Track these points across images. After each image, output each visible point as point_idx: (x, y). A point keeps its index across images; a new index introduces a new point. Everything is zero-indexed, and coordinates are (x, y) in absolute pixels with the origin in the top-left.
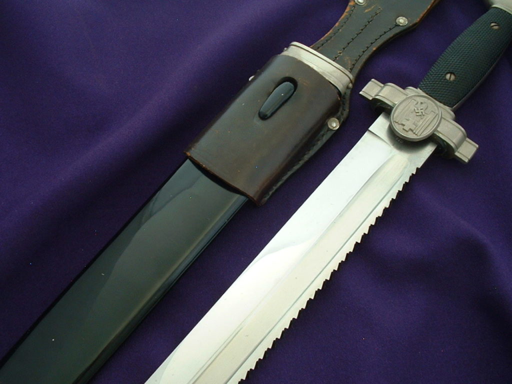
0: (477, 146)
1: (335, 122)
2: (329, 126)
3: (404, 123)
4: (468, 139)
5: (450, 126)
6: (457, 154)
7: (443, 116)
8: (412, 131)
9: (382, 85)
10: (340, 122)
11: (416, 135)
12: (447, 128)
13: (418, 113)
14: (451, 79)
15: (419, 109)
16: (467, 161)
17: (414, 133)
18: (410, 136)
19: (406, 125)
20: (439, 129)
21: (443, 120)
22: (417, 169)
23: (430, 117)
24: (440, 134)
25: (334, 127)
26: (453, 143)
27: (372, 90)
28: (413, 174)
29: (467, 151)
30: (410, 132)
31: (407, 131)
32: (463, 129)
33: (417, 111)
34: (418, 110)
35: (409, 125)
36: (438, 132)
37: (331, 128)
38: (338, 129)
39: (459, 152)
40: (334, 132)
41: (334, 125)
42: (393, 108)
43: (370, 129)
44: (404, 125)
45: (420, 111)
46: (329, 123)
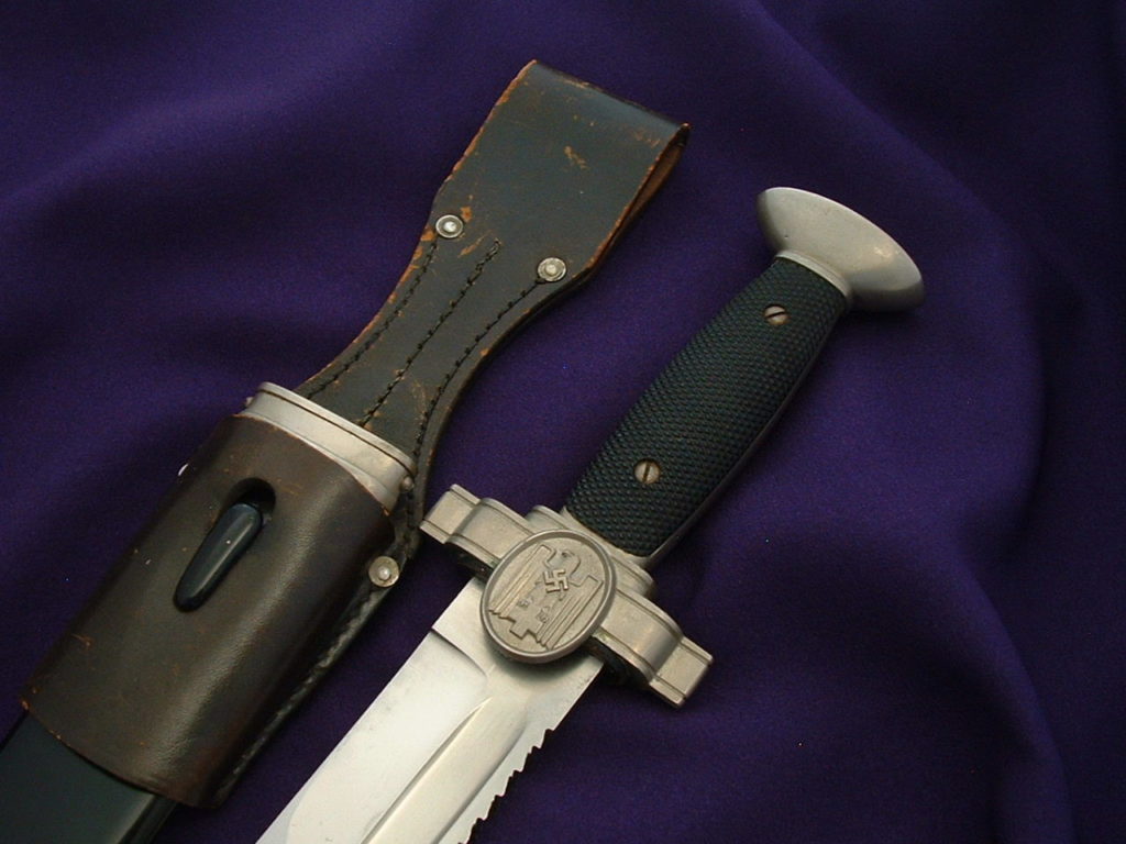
0: (709, 657)
1: (388, 566)
2: (373, 580)
3: (513, 616)
4: (686, 641)
5: (637, 613)
6: (654, 684)
7: (619, 587)
8: (534, 635)
9: (476, 500)
10: (399, 565)
11: (544, 646)
12: (625, 619)
13: (552, 584)
14: (649, 478)
15: (555, 572)
16: (678, 700)
17: (539, 642)
18: (531, 649)
19: (518, 621)
20: (604, 625)
21: (617, 598)
22: (548, 732)
23: (583, 592)
24: (608, 639)
25: (386, 581)
26: (640, 657)
27: (450, 516)
28: (534, 748)
29: (681, 673)
30: (529, 638)
31: (521, 638)
33: (551, 580)
34: (551, 575)
35: (527, 619)
36: (604, 631)
37: (379, 583)
38: (396, 583)
39: (659, 679)
40: (385, 592)
41: (385, 573)
42: (493, 570)
43: (437, 626)
44: (514, 621)
45: (556, 580)
46: (371, 573)
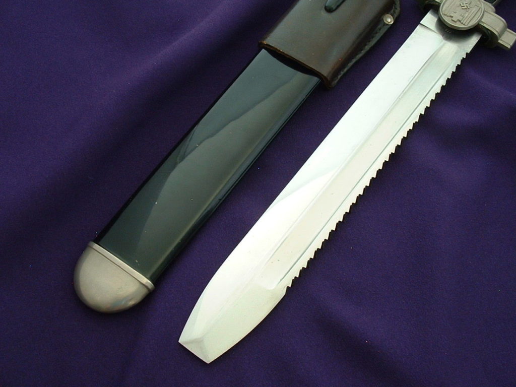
1: (390, 18)
2: (385, 21)
3: (452, 15)
4: (508, 29)
5: (492, 17)
6: (499, 41)
7: (485, 10)
8: (460, 21)
10: (393, 18)
11: (464, 24)
12: (489, 19)
13: (464, 6)
15: (464, 3)
16: (509, 47)
17: (462, 23)
18: (458, 25)
19: (454, 16)
20: (482, 20)
21: (485, 13)
22: (467, 53)
23: (474, 10)
24: (485, 24)
25: (389, 23)
26: (497, 31)
28: (463, 58)
29: (508, 39)
30: (458, 23)
31: (456, 22)
32: (503, 20)
33: (462, 5)
34: (463, 4)
36: (482, 22)
37: (387, 23)
38: (392, 24)
39: (501, 40)
40: (389, 26)
41: (389, 20)
42: (441, 4)
43: (421, 22)
44: (452, 17)
45: (465, 5)
46: (384, 19)
